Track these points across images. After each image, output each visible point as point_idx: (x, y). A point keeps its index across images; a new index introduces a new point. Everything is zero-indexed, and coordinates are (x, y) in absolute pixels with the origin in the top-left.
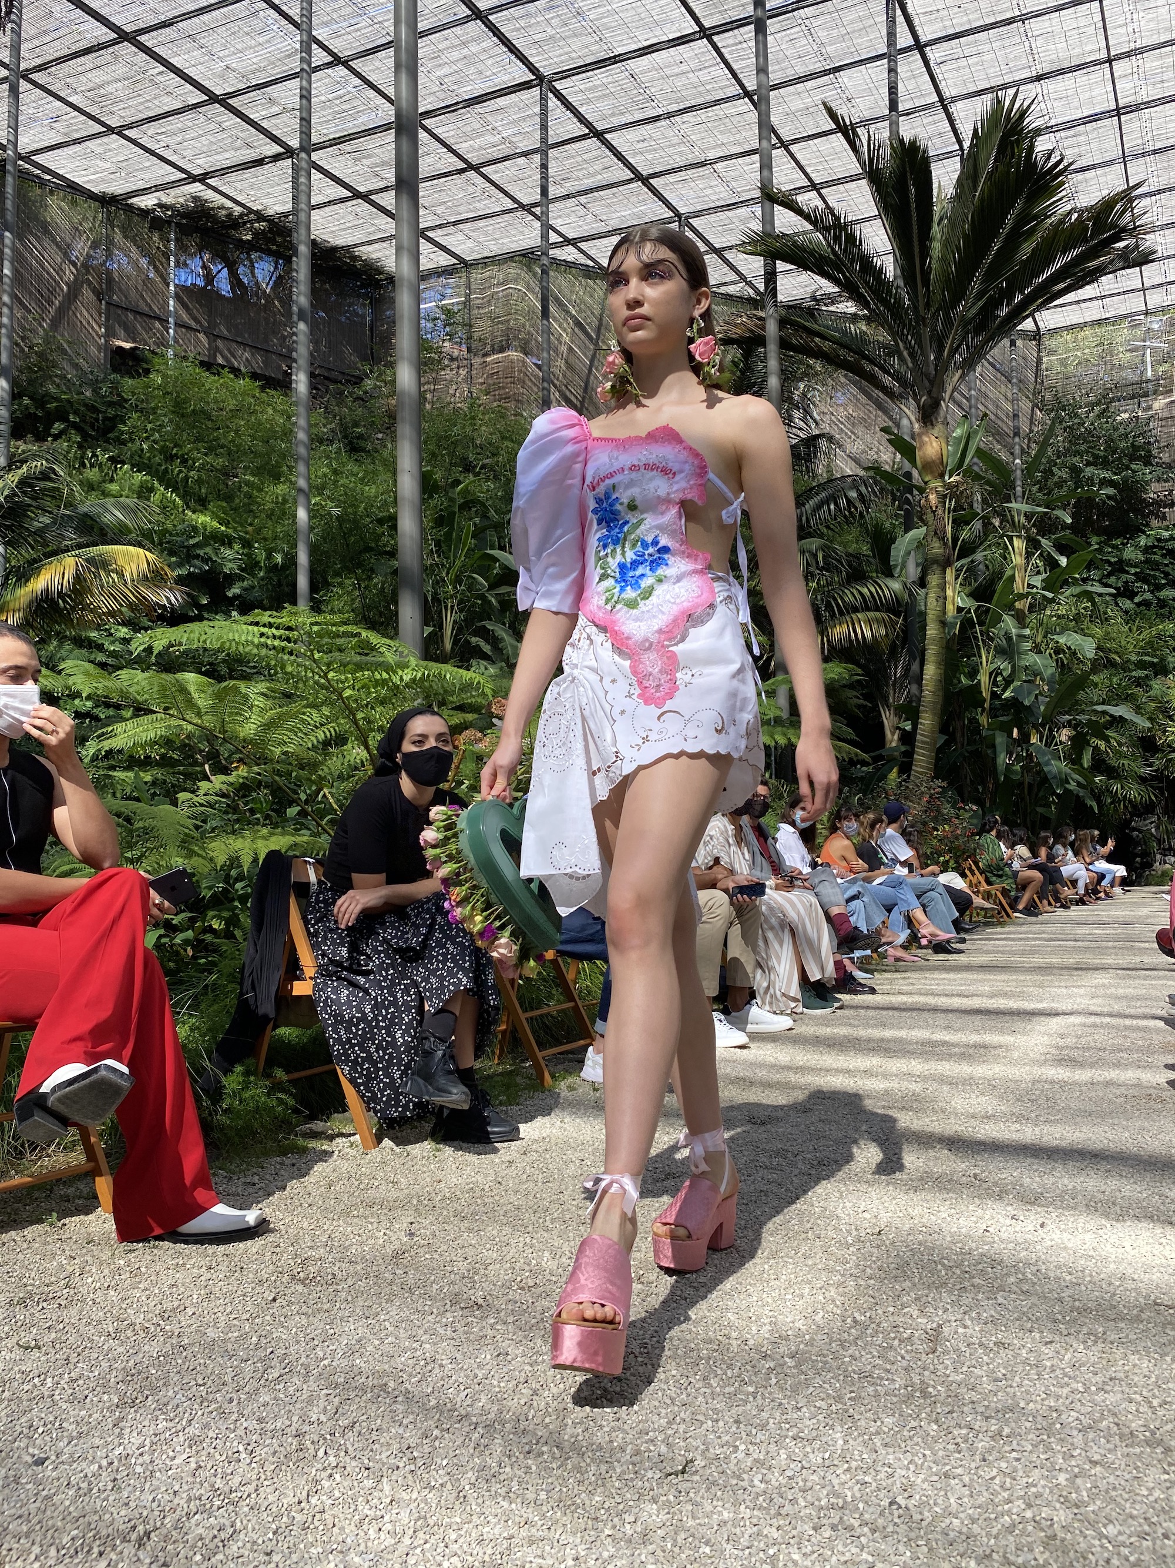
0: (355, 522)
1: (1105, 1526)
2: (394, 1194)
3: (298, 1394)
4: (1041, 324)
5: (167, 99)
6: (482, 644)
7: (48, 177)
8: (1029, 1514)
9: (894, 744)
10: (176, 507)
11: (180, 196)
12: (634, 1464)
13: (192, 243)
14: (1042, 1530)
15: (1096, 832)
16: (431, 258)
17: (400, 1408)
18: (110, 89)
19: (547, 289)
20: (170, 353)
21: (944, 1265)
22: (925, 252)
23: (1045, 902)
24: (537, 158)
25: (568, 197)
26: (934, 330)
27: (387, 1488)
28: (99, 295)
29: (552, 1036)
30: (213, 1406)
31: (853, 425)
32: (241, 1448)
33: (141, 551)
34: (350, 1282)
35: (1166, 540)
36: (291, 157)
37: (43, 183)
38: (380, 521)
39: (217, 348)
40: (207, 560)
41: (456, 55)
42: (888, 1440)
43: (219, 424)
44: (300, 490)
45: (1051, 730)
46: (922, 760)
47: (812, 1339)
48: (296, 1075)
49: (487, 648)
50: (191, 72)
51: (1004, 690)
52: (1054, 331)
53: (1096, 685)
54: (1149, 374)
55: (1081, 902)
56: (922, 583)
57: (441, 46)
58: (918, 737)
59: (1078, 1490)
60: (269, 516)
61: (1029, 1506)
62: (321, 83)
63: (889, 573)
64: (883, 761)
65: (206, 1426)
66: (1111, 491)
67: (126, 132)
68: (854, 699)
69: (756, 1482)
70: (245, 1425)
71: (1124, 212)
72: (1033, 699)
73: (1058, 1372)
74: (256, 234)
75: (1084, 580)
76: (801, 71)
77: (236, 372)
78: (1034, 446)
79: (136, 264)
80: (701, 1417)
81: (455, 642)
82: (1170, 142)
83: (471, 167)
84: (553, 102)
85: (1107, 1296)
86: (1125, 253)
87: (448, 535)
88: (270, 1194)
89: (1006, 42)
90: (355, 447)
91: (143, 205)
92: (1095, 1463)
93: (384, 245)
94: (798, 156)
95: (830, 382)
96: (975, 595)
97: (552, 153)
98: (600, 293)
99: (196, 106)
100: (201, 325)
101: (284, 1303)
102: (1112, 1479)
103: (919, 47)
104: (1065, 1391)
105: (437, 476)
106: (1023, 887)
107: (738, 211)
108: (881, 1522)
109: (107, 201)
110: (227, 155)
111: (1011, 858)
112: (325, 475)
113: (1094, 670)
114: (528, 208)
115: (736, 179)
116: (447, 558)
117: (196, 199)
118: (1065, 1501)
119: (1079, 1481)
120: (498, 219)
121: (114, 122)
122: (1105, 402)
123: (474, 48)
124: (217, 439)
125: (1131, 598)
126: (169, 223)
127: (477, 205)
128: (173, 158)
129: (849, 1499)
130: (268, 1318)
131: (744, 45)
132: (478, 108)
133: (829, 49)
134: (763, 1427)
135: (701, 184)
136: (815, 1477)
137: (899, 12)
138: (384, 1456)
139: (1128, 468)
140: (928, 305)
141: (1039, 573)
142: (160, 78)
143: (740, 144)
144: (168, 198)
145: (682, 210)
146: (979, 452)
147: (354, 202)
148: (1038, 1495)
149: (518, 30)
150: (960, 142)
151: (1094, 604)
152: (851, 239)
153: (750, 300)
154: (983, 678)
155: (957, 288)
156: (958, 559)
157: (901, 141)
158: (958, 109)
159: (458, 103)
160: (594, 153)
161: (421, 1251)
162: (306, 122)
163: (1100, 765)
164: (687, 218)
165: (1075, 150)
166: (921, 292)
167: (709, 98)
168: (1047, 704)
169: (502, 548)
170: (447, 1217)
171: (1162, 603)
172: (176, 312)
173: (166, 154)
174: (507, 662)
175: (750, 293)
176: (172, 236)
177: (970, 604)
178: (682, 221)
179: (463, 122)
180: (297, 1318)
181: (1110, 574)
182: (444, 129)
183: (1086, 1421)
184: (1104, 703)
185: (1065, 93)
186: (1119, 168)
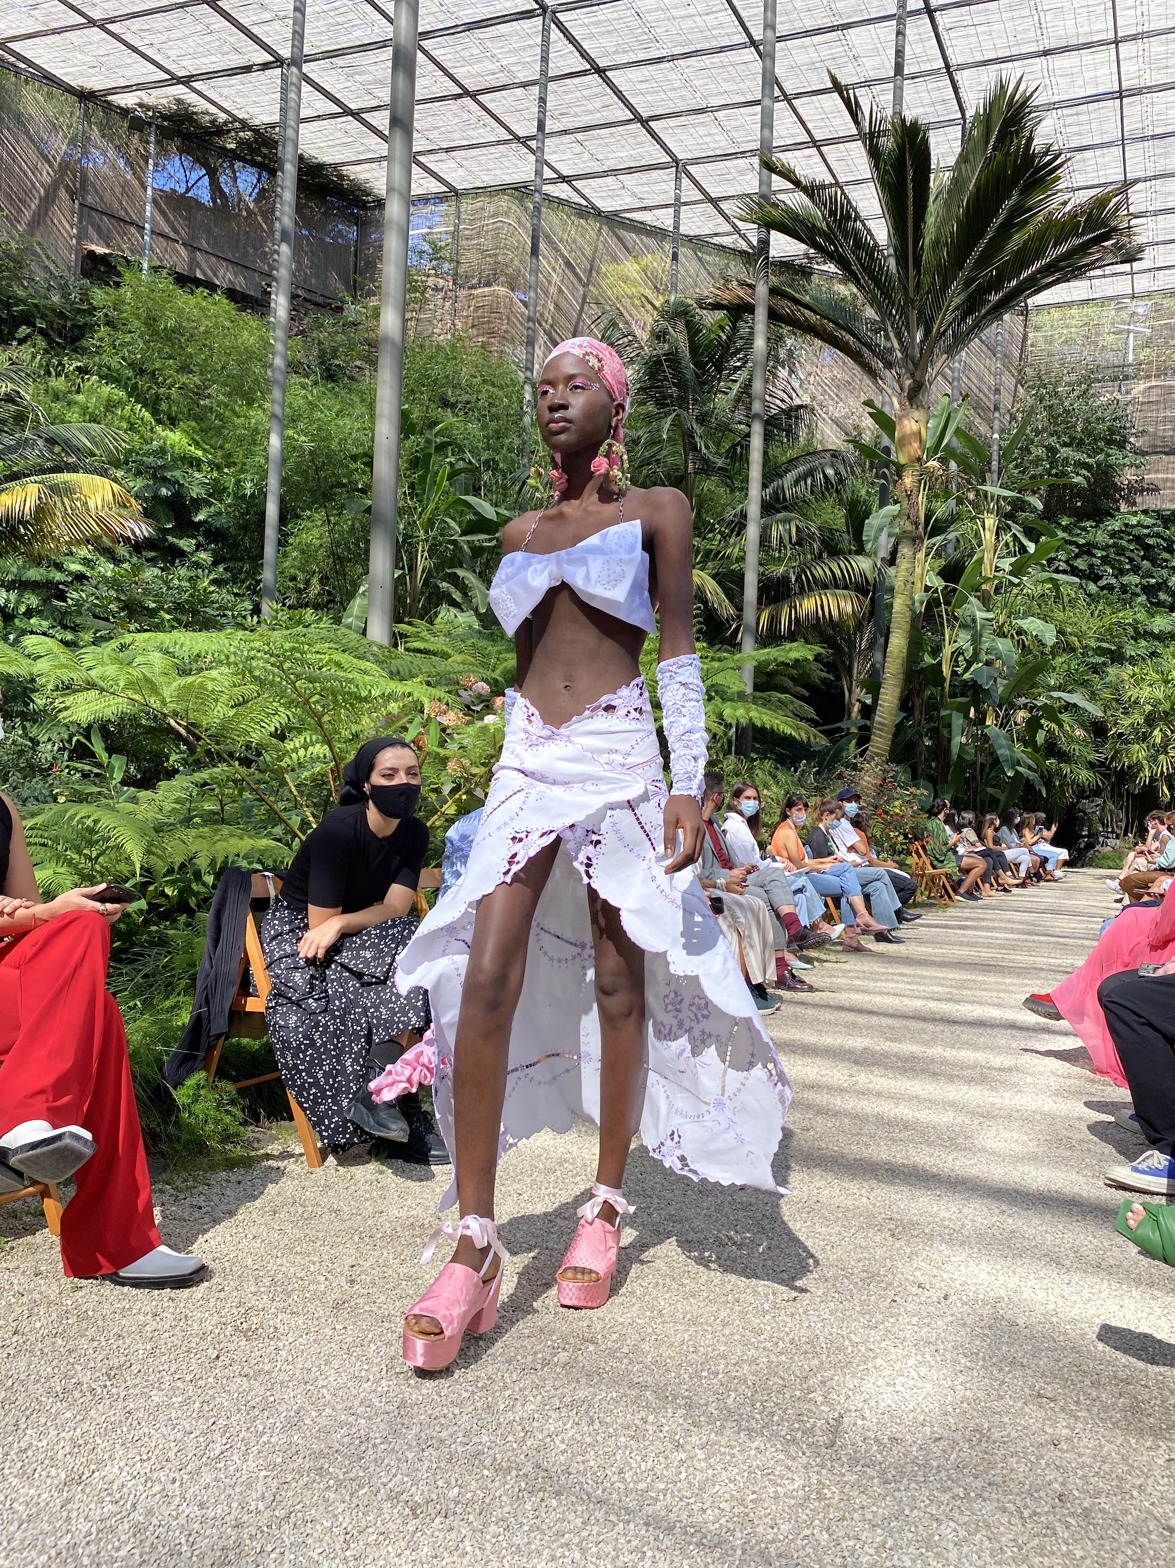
0: (329, 457)
6: (452, 589)
7: (23, 66)
9: (853, 717)
10: (145, 424)
11: (163, 98)
13: (173, 146)
15: (1042, 816)
16: (422, 185)
19: (539, 225)
20: (145, 262)
22: (918, 235)
23: (987, 885)
24: (536, 89)
25: (565, 132)
26: (921, 313)
28: (72, 195)
30: (157, 1487)
31: (838, 387)
33: (107, 480)
34: (291, 1337)
35: (1133, 526)
36: (281, 66)
37: (18, 72)
38: (354, 458)
39: (196, 261)
40: (175, 483)
44: (275, 417)
45: (1007, 712)
46: (880, 742)
48: (244, 1084)
49: (457, 596)
51: (965, 671)
52: (1042, 309)
53: (1054, 669)
54: (1131, 358)
56: (892, 561)
58: (878, 714)
60: (240, 441)
63: (861, 551)
64: (841, 734)
65: (150, 1512)
66: (1083, 475)
67: (108, 26)
68: (819, 673)
71: (1118, 209)
72: (991, 681)
74: (241, 143)
76: (809, 24)
78: (1014, 422)
79: (114, 167)
80: (613, 1518)
81: (426, 583)
82: (1170, 129)
83: (466, 93)
84: (555, 34)
86: (1114, 249)
87: (422, 479)
89: (1016, 14)
90: (331, 375)
91: (122, 103)
93: (373, 165)
94: (800, 111)
96: (943, 574)
97: (551, 86)
98: (591, 234)
99: (183, 5)
100: (180, 236)
101: (227, 1362)
103: (930, 11)
105: (413, 416)
106: (966, 871)
107: (735, 163)
109: (86, 96)
110: (213, 59)
111: (957, 842)
112: (299, 406)
113: (1054, 654)
114: (523, 141)
115: (736, 128)
116: (420, 501)
117: (179, 102)
120: (492, 149)
121: (96, 15)
122: (1089, 379)
125: (1095, 583)
126: (150, 124)
127: (471, 133)
128: (157, 58)
132: (478, 33)
133: (839, 4)
135: (702, 131)
139: (1102, 451)
140: (918, 286)
141: (1008, 554)
143: (743, 94)
144: (151, 98)
145: (680, 156)
146: (959, 431)
147: (344, 119)
150: (962, 111)
151: (1057, 588)
153: (742, 253)
154: (946, 655)
155: (948, 273)
156: (930, 537)
157: (903, 121)
158: (963, 78)
159: (457, 26)
160: (595, 90)
161: (361, 1301)
162: (298, 36)
163: (1051, 749)
164: (685, 165)
165: (1076, 129)
166: (912, 272)
167: (714, 44)
168: (1006, 686)
169: (476, 492)
170: (386, 1260)
171: (1124, 589)
172: (153, 219)
173: (150, 52)
174: (476, 611)
175: (743, 245)
176: (152, 139)
177: (938, 583)
178: (679, 166)
179: (461, 47)
180: (239, 1380)
181: (1077, 556)
182: (442, 51)
183: (962, 1533)
184: (1060, 688)
185: (1070, 71)
186: (1117, 151)
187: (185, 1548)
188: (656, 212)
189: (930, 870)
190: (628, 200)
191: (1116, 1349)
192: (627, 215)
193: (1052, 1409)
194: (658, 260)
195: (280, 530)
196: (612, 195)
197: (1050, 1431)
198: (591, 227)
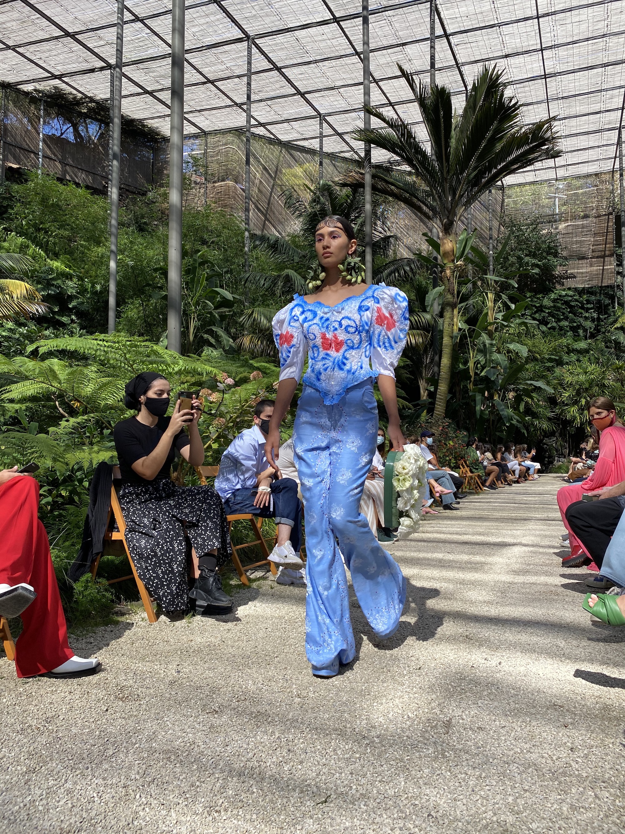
0: (142, 270)
1: (531, 824)
2: (168, 648)
3: (123, 764)
4: (504, 182)
5: (41, 33)
6: (210, 338)
8: (495, 819)
9: (425, 398)
10: (41, 257)
11: (47, 86)
12: (300, 798)
13: (53, 111)
14: (501, 827)
15: (526, 446)
16: (189, 129)
17: (178, 770)
18: (9, 25)
19: (249, 150)
20: (39, 172)
21: (452, 685)
22: (447, 145)
23: (500, 482)
24: (245, 79)
25: (261, 101)
26: (451, 185)
27: (174, 815)
29: (248, 558)
30: (78, 772)
31: (408, 229)
32: (95, 795)
33: (23, 283)
34: (147, 699)
35: (564, 296)
36: (110, 69)
38: (156, 270)
39: (66, 170)
40: (58, 287)
41: (202, 21)
42: (426, 781)
43: (67, 212)
44: (112, 251)
45: (504, 393)
46: (440, 408)
47: (387, 727)
48: (112, 581)
49: (212, 341)
50: (55, 19)
51: (481, 372)
52: (511, 186)
53: (527, 370)
54: (557, 211)
55: (517, 482)
56: (441, 315)
57: (195, 16)
58: (438, 396)
59: (518, 805)
60: (93, 264)
61: (495, 814)
62: (128, 29)
63: (425, 310)
64: (419, 407)
65: (75, 783)
66: (536, 271)
67: (17, 49)
68: (406, 375)
69: (362, 806)
70: (96, 782)
71: (547, 131)
72: (495, 376)
73: (508, 743)
74: (90, 109)
75: (523, 315)
76: (385, 43)
77: (78, 185)
78: (499, 244)
79: (21, 122)
80: (333, 772)
81: (196, 336)
82: (570, 93)
83: (209, 81)
84: (254, 50)
85: (531, 701)
86: (547, 151)
87: (193, 280)
88: (100, 649)
89: (490, 37)
90: (141, 229)
91: (25, 89)
92: (526, 791)
93: (160, 120)
94: (383, 88)
95: (397, 206)
96: (467, 322)
97: (253, 77)
98: (277, 153)
99: (57, 38)
100: (58, 158)
101: (113, 712)
102: (534, 799)
103: (447, 36)
104: (512, 752)
105: (187, 247)
106: (488, 474)
107: (351, 114)
108: (424, 825)
109: (5, 86)
110: (74, 65)
111: (483, 459)
112: (125, 244)
113: (527, 362)
114: (239, 105)
115: (350, 97)
116: (192, 291)
117: (56, 88)
118: (512, 811)
119: (518, 800)
120: (223, 110)
121: (10, 43)
122: (536, 223)
123: (212, 18)
124: (65, 221)
125: (546, 325)
126: (40, 100)
127: (212, 102)
128: (43, 65)
129: (408, 814)
130: (104, 721)
131: (356, 28)
132: (214, 50)
133: (400, 33)
134: (364, 776)
135: (332, 99)
136: (391, 802)
137: (436, 17)
138: (171, 797)
139: (546, 258)
140: (448, 172)
141: (500, 311)
142: (38, 21)
143: (353, 79)
144: (40, 86)
145: (322, 112)
146: (472, 248)
147: (145, 96)
148: (499, 809)
149: (237, 10)
150: (466, 86)
151: (527, 327)
152: (410, 135)
153: (356, 161)
154: (471, 364)
155: (464, 164)
156: (460, 303)
157: (437, 87)
158: (465, 70)
159: (203, 47)
160: (276, 79)
161: (184, 681)
162: (119, 52)
163: (528, 411)
164: (324, 116)
165: (524, 94)
166: (445, 164)
167: (337, 54)
168: (503, 380)
169: (222, 287)
170: (197, 661)
171: (561, 328)
172: (43, 149)
173: (40, 63)
174: (223, 349)
175: (356, 157)
176: (42, 107)
177: (465, 327)
178: (322, 117)
179: (206, 57)
180: (120, 720)
181: (536, 312)
182: (195, 60)
183: (522, 769)
184: (531, 379)
185: (519, 65)
186: (545, 105)
187: (96, 799)
188: (310, 141)
189: (469, 474)
190: (296, 135)
191: (592, 682)
192: (295, 143)
193: (562, 711)
194: (312, 166)
195: (117, 310)
196: (286, 132)
197: (562, 720)
198: (276, 149)
